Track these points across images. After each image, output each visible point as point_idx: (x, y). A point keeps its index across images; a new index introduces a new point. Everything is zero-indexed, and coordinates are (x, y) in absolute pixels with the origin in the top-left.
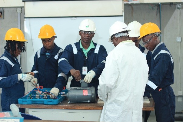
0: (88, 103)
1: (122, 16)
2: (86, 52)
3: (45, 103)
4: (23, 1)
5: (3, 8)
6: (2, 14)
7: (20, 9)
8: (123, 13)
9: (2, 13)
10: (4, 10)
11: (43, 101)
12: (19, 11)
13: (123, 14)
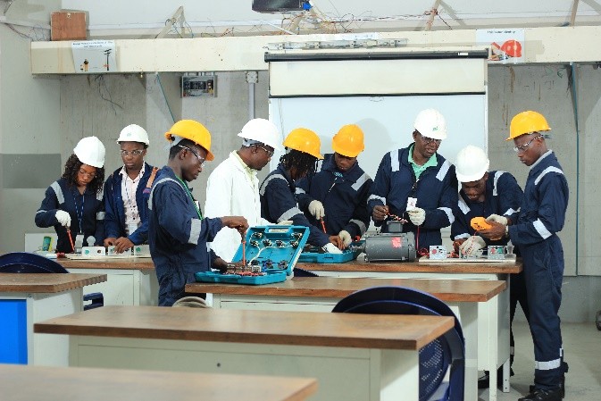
0: (401, 261)
1: (483, 93)
2: (418, 170)
3: (319, 260)
4: (266, 61)
5: (214, 72)
6: (212, 85)
7: (254, 75)
8: (487, 87)
9: (212, 82)
10: (216, 77)
11: (316, 257)
12: (252, 78)
13: (485, 89)
